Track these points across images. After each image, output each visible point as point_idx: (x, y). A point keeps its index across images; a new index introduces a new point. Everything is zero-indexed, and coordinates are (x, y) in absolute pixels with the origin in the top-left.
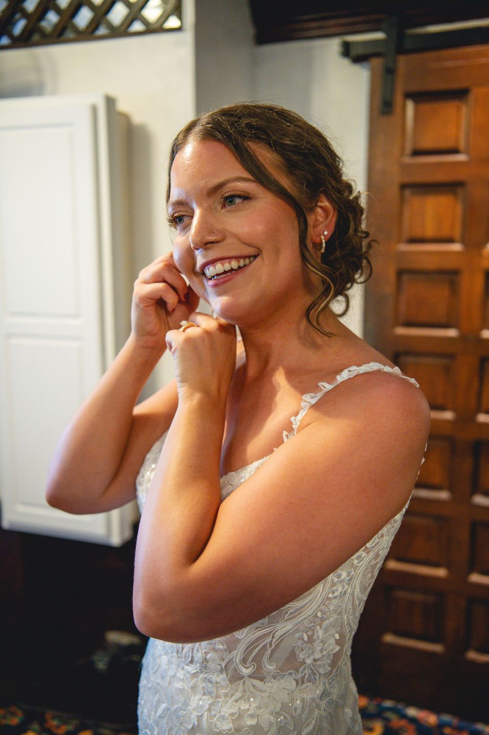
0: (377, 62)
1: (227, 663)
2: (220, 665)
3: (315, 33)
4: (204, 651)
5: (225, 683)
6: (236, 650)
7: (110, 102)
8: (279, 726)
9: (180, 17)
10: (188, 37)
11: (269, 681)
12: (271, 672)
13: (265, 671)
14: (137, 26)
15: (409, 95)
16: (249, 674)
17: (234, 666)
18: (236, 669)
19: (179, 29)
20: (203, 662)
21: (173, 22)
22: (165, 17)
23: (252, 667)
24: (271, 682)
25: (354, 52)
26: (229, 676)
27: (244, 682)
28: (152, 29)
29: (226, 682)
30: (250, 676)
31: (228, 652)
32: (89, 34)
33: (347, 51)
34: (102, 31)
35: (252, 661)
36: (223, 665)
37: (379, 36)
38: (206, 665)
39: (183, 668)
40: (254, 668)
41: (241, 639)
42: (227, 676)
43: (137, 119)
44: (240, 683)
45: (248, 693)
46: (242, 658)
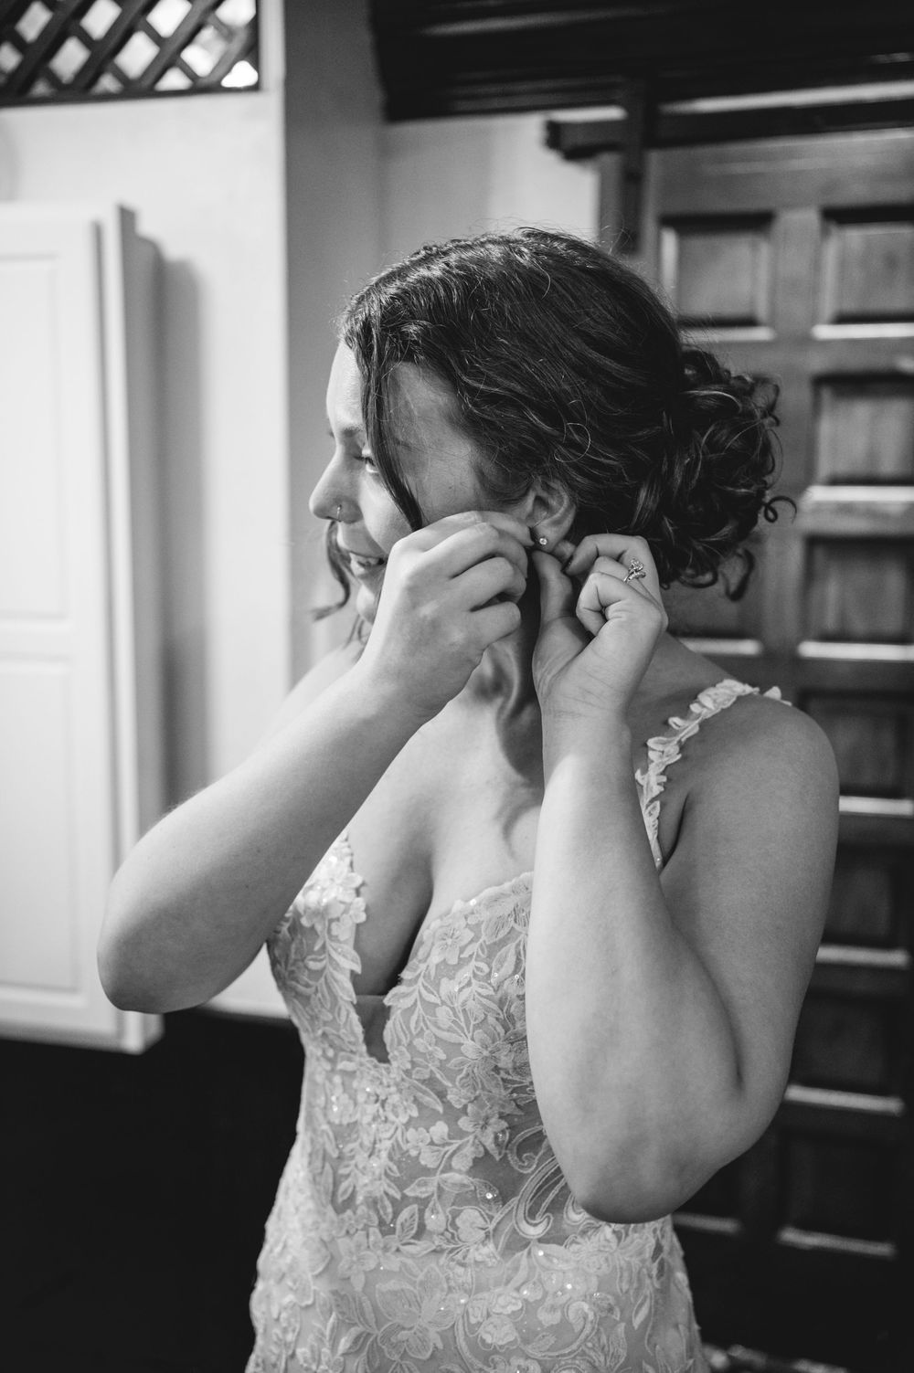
0: (610, 160)
1: (499, 1223)
2: (483, 1229)
3: (496, 103)
4: (449, 1209)
5: (494, 1260)
6: (516, 1195)
7: (127, 217)
8: (598, 1317)
9: (256, 64)
10: (271, 104)
11: (574, 1242)
12: (579, 1226)
13: (568, 1225)
14: (174, 80)
15: (668, 221)
16: (540, 1236)
17: (512, 1225)
18: (515, 1230)
19: (256, 88)
20: (447, 1230)
21: (242, 74)
22: (226, 66)
23: (545, 1223)
24: (578, 1243)
25: (570, 140)
26: (500, 1246)
27: (529, 1253)
28: (202, 87)
29: (495, 1258)
30: (540, 1240)
31: (500, 1203)
32: (81, 90)
33: (556, 138)
34: (108, 83)
35: (546, 1212)
36: (491, 1227)
37: (613, 113)
38: (453, 1234)
39: (398, 1250)
40: (548, 1223)
41: (528, 1174)
42: (497, 1248)
43: (174, 250)
44: (522, 1255)
45: (538, 1270)
46: (528, 1208)
